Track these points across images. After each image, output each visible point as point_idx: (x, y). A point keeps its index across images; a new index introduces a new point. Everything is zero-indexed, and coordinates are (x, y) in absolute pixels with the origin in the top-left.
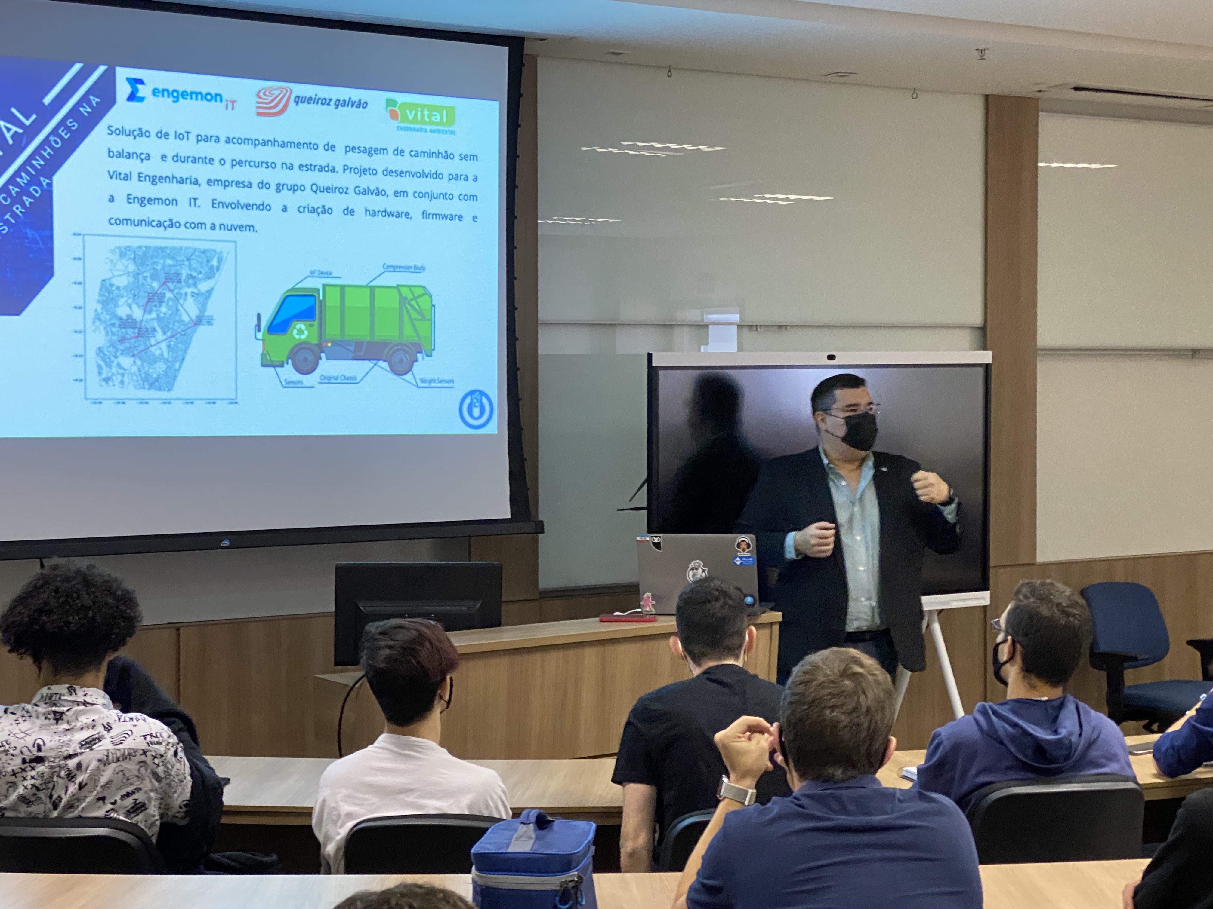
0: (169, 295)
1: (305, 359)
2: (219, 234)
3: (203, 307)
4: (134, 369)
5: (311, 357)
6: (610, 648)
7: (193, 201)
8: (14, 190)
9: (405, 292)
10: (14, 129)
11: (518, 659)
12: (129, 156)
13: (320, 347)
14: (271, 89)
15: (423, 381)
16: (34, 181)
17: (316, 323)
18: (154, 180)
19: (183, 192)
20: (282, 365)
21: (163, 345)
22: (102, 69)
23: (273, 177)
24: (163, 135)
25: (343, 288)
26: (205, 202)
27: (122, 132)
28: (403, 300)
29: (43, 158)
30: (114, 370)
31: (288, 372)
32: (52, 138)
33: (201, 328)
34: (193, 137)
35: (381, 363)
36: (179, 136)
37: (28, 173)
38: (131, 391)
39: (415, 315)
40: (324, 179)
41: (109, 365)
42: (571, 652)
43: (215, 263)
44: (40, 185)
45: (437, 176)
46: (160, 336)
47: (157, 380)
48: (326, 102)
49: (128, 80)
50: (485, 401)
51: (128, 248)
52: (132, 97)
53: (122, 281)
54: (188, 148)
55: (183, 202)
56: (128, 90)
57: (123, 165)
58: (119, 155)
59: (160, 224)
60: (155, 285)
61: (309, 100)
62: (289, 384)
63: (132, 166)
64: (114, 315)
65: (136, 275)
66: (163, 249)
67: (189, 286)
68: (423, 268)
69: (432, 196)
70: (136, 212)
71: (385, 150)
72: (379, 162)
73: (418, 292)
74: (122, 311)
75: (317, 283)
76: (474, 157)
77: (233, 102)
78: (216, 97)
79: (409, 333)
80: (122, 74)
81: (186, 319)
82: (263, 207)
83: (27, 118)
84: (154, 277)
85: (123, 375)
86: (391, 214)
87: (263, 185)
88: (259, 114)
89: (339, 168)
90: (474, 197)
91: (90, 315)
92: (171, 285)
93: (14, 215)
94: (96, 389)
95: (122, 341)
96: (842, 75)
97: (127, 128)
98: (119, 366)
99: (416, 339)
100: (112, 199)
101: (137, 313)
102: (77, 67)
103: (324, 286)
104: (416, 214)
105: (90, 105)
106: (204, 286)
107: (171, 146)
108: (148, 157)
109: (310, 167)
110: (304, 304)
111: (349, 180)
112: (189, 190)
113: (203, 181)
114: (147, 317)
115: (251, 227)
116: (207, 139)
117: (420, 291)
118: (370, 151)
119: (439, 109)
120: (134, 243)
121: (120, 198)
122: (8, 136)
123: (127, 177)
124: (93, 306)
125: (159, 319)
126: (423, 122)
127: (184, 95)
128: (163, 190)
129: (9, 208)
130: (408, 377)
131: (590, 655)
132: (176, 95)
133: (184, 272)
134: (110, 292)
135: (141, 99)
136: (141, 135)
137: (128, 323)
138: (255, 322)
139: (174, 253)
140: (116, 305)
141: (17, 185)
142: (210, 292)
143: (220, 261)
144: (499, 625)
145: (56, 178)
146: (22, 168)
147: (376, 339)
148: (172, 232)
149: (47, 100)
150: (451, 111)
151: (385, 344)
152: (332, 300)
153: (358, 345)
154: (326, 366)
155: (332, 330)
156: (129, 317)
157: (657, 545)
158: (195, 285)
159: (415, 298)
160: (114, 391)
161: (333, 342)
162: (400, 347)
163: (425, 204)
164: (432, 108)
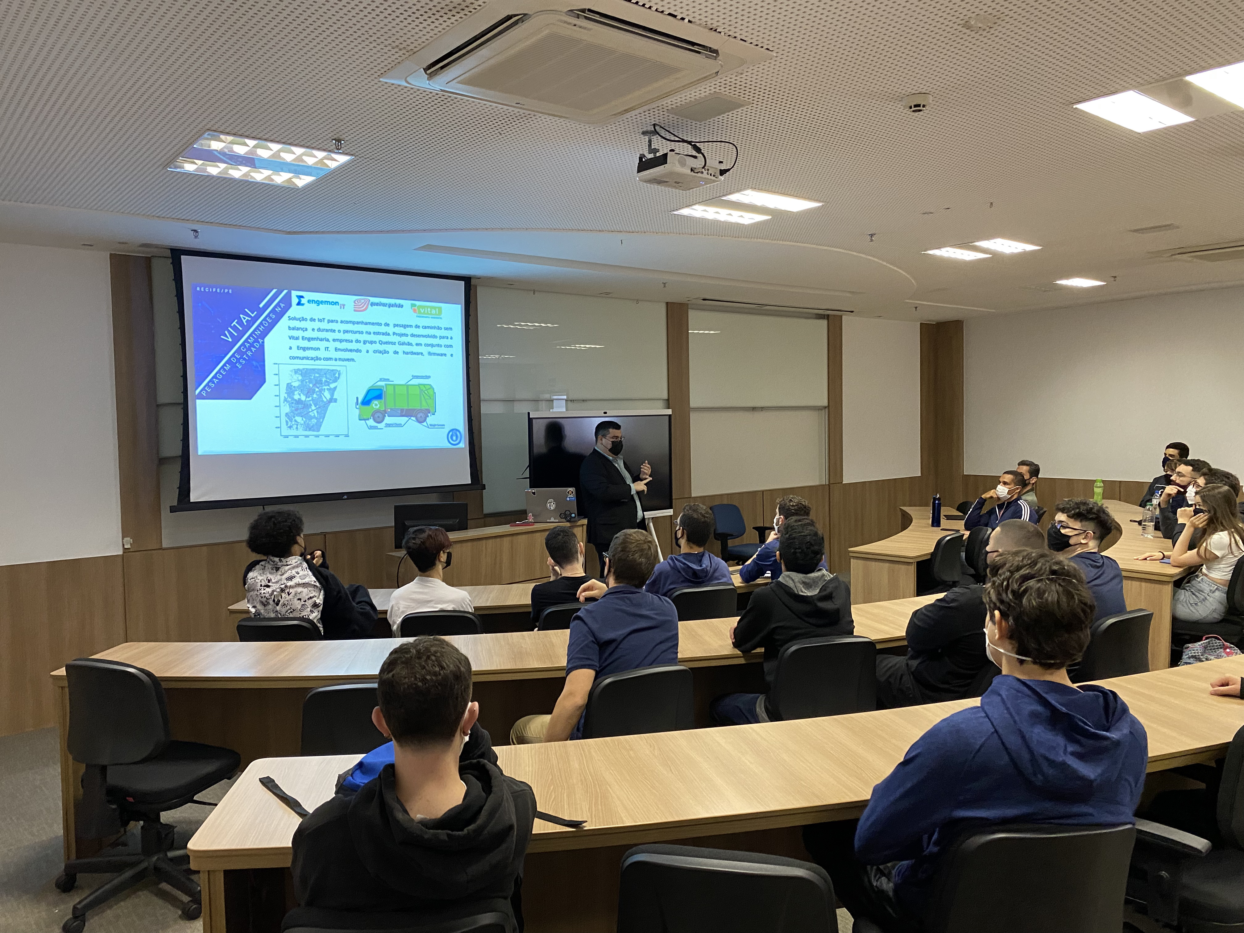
1: (379, 417)
2: (338, 363)
3: (332, 395)
4: (302, 422)
5: (381, 416)
6: (515, 537)
7: (327, 349)
8: (247, 345)
9: (422, 387)
10: (247, 318)
11: (475, 543)
12: (298, 329)
13: (385, 411)
14: (360, 300)
15: (431, 425)
16: (256, 341)
17: (383, 401)
18: (309, 339)
19: (322, 345)
20: (368, 419)
21: (315, 412)
22: (285, 291)
23: (362, 337)
24: (312, 320)
25: (394, 385)
26: (332, 349)
27: (294, 319)
28: (421, 390)
29: (260, 330)
30: (293, 423)
31: (371, 422)
32: (264, 322)
33: (332, 404)
34: (326, 321)
35: (412, 418)
36: (320, 320)
37: (253, 337)
38: (301, 432)
39: (427, 397)
40: (384, 338)
41: (291, 421)
42: (498, 540)
43: (337, 375)
44: (259, 342)
45: (435, 337)
46: (313, 407)
47: (313, 426)
48: (384, 305)
49: (297, 296)
50: (458, 433)
51: (298, 369)
52: (299, 304)
53: (296, 384)
54: (324, 325)
55: (322, 349)
56: (297, 300)
57: (295, 333)
58: (294, 329)
59: (312, 359)
60: (311, 385)
61: (377, 304)
62: (371, 428)
63: (300, 333)
64: (293, 399)
65: (302, 381)
66: (314, 369)
67: (326, 386)
68: (429, 377)
69: (432, 346)
70: (301, 354)
71: (411, 326)
72: (409, 331)
73: (428, 387)
74: (296, 397)
75: (382, 383)
76: (451, 329)
77: (344, 305)
78: (336, 303)
79: (424, 405)
80: (294, 294)
81: (325, 400)
82: (358, 351)
83: (253, 314)
84: (310, 382)
85: (297, 425)
86: (415, 354)
87: (358, 341)
88: (355, 311)
89: (391, 333)
90: (451, 346)
91: (282, 399)
92: (318, 385)
93: (247, 356)
94: (285, 431)
95: (296, 410)
96: (607, 294)
97: (297, 317)
98: (296, 421)
99: (427, 408)
100: (291, 348)
101: (303, 398)
102: (274, 291)
103: (386, 385)
104: (425, 353)
105: (280, 307)
106: (332, 386)
107: (316, 325)
108: (306, 330)
109: (378, 333)
110: (377, 393)
112: (325, 344)
113: (331, 340)
114: (308, 399)
115: (353, 360)
116: (332, 321)
117: (429, 387)
118: (405, 326)
119: (435, 308)
120: (301, 367)
121: (294, 348)
122: (244, 321)
123: (297, 338)
124: (283, 395)
125: (312, 400)
126: (428, 313)
127: (322, 302)
128: (313, 344)
129: (245, 353)
130: (425, 424)
131: (506, 540)
132: (318, 303)
133: (324, 379)
134: (291, 389)
135: (303, 305)
136: (303, 320)
137: (299, 401)
138: (355, 401)
139: (319, 371)
140: (294, 394)
141: (249, 343)
142: (335, 388)
143: (339, 374)
144: (467, 529)
145: (266, 339)
146: (251, 335)
147: (410, 408)
148: (318, 362)
149: (261, 306)
150: (440, 308)
151: (414, 410)
152: (390, 390)
153: (402, 410)
154: (388, 420)
155: (390, 405)
157: (534, 493)
158: (329, 385)
159: (426, 390)
160: (293, 432)
161: (391, 409)
162: (421, 411)
163: (429, 349)
164: (432, 307)
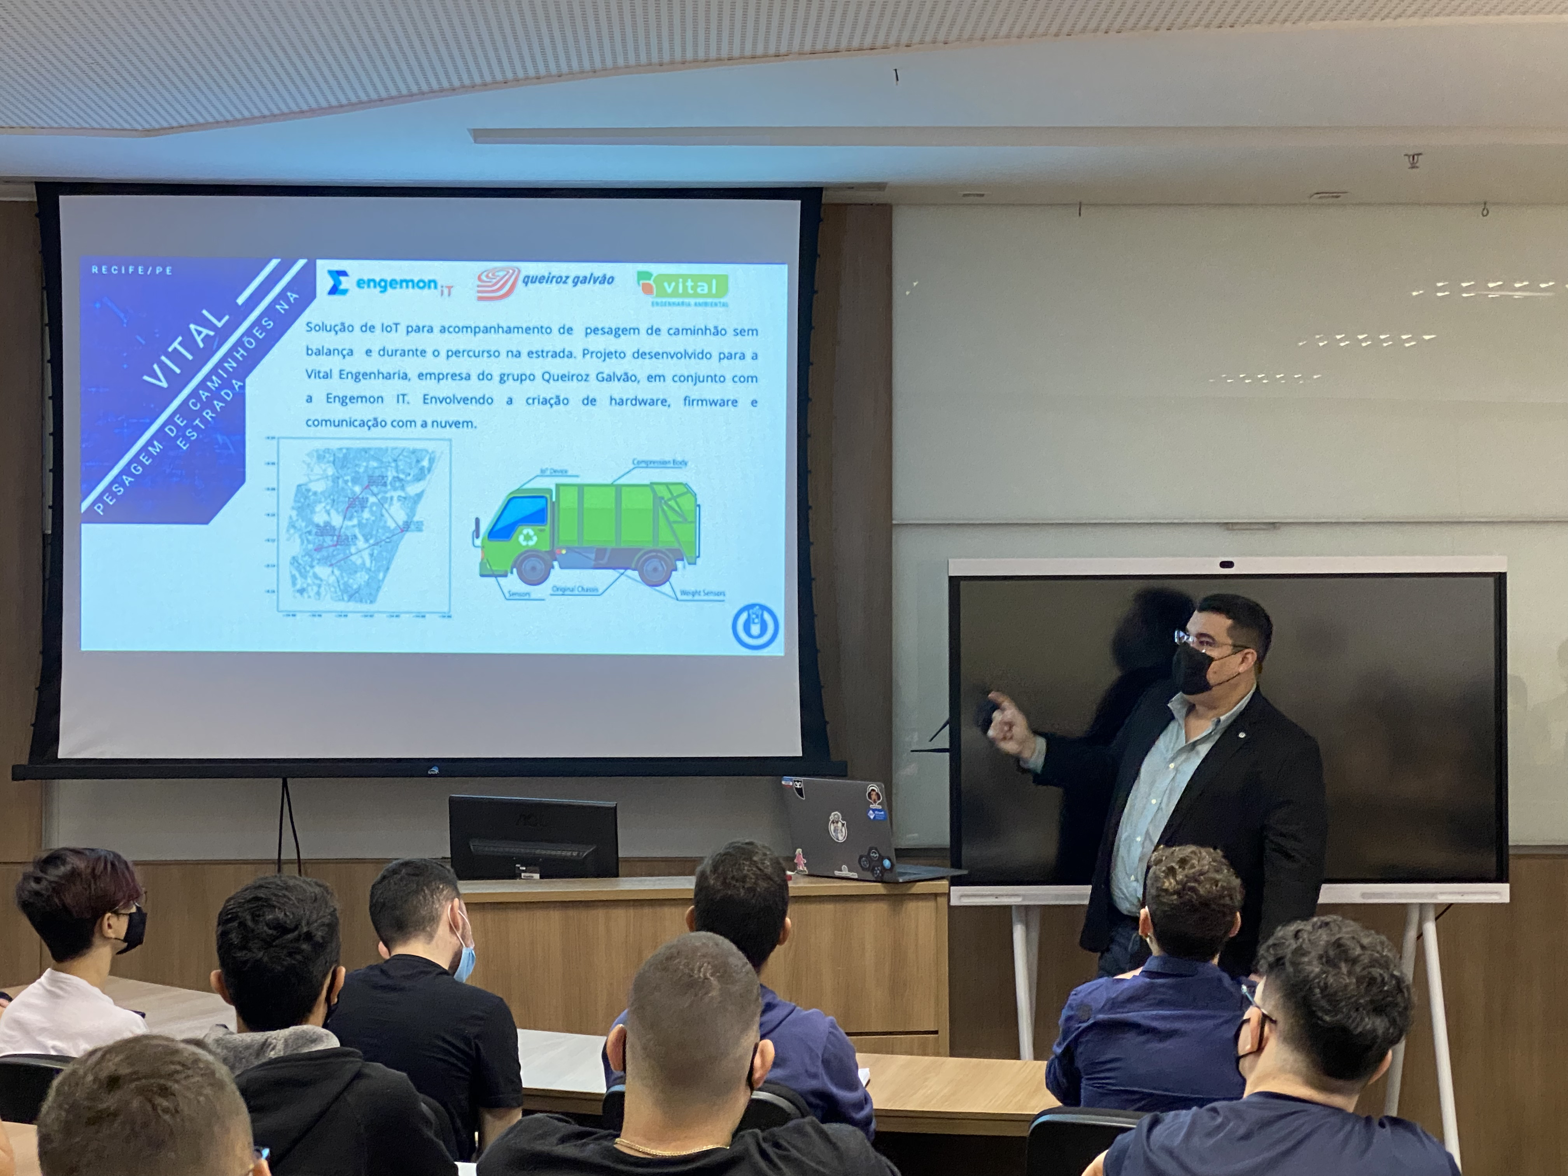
0: (372, 499)
1: (534, 569)
2: (431, 431)
3: (412, 512)
4: (332, 579)
5: (540, 566)
7: (401, 397)
8: (204, 395)
9: (663, 492)
10: (205, 332)
12: (329, 353)
13: (553, 555)
14: (495, 270)
15: (684, 593)
16: (226, 384)
17: (547, 528)
18: (357, 377)
19: (389, 389)
20: (505, 576)
21: (366, 555)
22: (301, 263)
23: (495, 367)
24: (368, 328)
25: (581, 488)
26: (415, 398)
27: (323, 328)
28: (658, 500)
29: (235, 359)
30: (309, 581)
31: (513, 582)
32: (245, 339)
33: (408, 535)
34: (402, 329)
35: (629, 572)
36: (386, 329)
37: (220, 377)
38: (328, 603)
39: (673, 517)
40: (558, 366)
41: (304, 576)
43: (425, 463)
44: (232, 388)
45: (704, 355)
46: (361, 543)
47: (357, 591)
48: (561, 280)
49: (331, 272)
50: (767, 616)
51: (327, 451)
52: (334, 291)
53: (319, 487)
54: (398, 340)
55: (390, 399)
56: (330, 283)
57: (324, 363)
58: (319, 353)
59: (363, 424)
60: (357, 489)
61: (541, 279)
62: (513, 596)
63: (334, 363)
64: (310, 522)
65: (336, 479)
66: (366, 450)
67: (395, 489)
68: (684, 463)
69: (697, 379)
70: (337, 412)
71: (636, 330)
72: (627, 344)
73: (676, 491)
74: (320, 518)
75: (548, 483)
76: (754, 331)
77: (450, 288)
78: (431, 284)
79: (666, 539)
80: (324, 267)
81: (391, 524)
82: (483, 400)
83: (219, 320)
84: (355, 481)
85: (319, 586)
86: (644, 402)
87: (483, 376)
88: (480, 299)
89: (578, 353)
90: (754, 378)
91: (284, 524)
92: (375, 489)
93: (204, 420)
94: (289, 601)
95: (318, 549)
97: (328, 323)
98: (316, 576)
99: (676, 545)
100: (310, 399)
101: (337, 520)
102: (274, 262)
103: (558, 486)
104: (676, 402)
105: (288, 302)
106: (412, 490)
107: (377, 340)
108: (351, 353)
109: (541, 354)
110: (530, 507)
111: (592, 366)
112: (398, 385)
113: (413, 374)
114: (350, 523)
115: (468, 423)
116: (418, 330)
117: (683, 489)
118: (617, 332)
119: (707, 279)
120: (335, 445)
121: (319, 397)
122: (199, 339)
123: (327, 376)
124: (288, 511)
125: (360, 525)
126: (685, 294)
127: (393, 283)
128: (367, 387)
129: (199, 414)
130: (666, 588)
132: (384, 285)
133: (391, 474)
134: (306, 498)
135: (345, 292)
136: (343, 329)
137: (326, 530)
138: (473, 527)
139: (378, 454)
140: (313, 512)
141: (208, 389)
142: (419, 496)
143: (432, 461)
144: (617, 876)
145: (248, 380)
146: (214, 371)
147: (623, 545)
148: (377, 432)
149: (240, 300)
150: (723, 281)
151: (635, 551)
152: (568, 501)
153: (600, 552)
154: (559, 576)
155: (568, 535)
156: (327, 524)
157: (800, 791)
158: (403, 488)
159: (674, 498)
160: (309, 603)
161: (569, 549)
162: (655, 554)
163: (687, 389)
164: (696, 278)
